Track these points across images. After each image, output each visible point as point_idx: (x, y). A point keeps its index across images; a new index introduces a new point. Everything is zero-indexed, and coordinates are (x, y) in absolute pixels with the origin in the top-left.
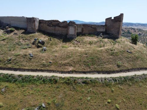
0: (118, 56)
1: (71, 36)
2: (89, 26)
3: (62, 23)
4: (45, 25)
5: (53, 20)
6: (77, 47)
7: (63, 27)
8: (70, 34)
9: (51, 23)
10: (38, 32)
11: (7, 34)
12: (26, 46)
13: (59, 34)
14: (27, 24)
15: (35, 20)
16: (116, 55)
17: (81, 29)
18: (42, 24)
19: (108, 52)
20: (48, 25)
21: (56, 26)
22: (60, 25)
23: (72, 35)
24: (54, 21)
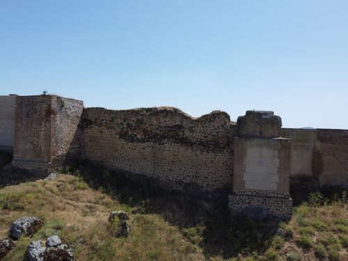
1: (256, 203)
3: (199, 120)
4: (107, 133)
7: (204, 145)
8: (248, 186)
9: (140, 122)
10: (64, 172)
13: (180, 183)
14: (17, 130)
15: (54, 105)
17: (308, 155)
18: (93, 131)
20: (123, 135)
21: (163, 137)
22: (187, 133)
23: (266, 197)
24: (153, 112)
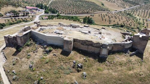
0: (146, 81)
2: (118, 45)
3: (95, 43)
4: (78, 43)
5: (87, 40)
6: (110, 69)
7: (96, 47)
8: (103, 54)
11: (47, 54)
12: (68, 71)
13: (92, 52)
16: (144, 81)
17: (111, 47)
18: (76, 42)
19: (137, 77)
20: (82, 44)
21: (89, 45)
22: (94, 45)
23: (105, 55)
